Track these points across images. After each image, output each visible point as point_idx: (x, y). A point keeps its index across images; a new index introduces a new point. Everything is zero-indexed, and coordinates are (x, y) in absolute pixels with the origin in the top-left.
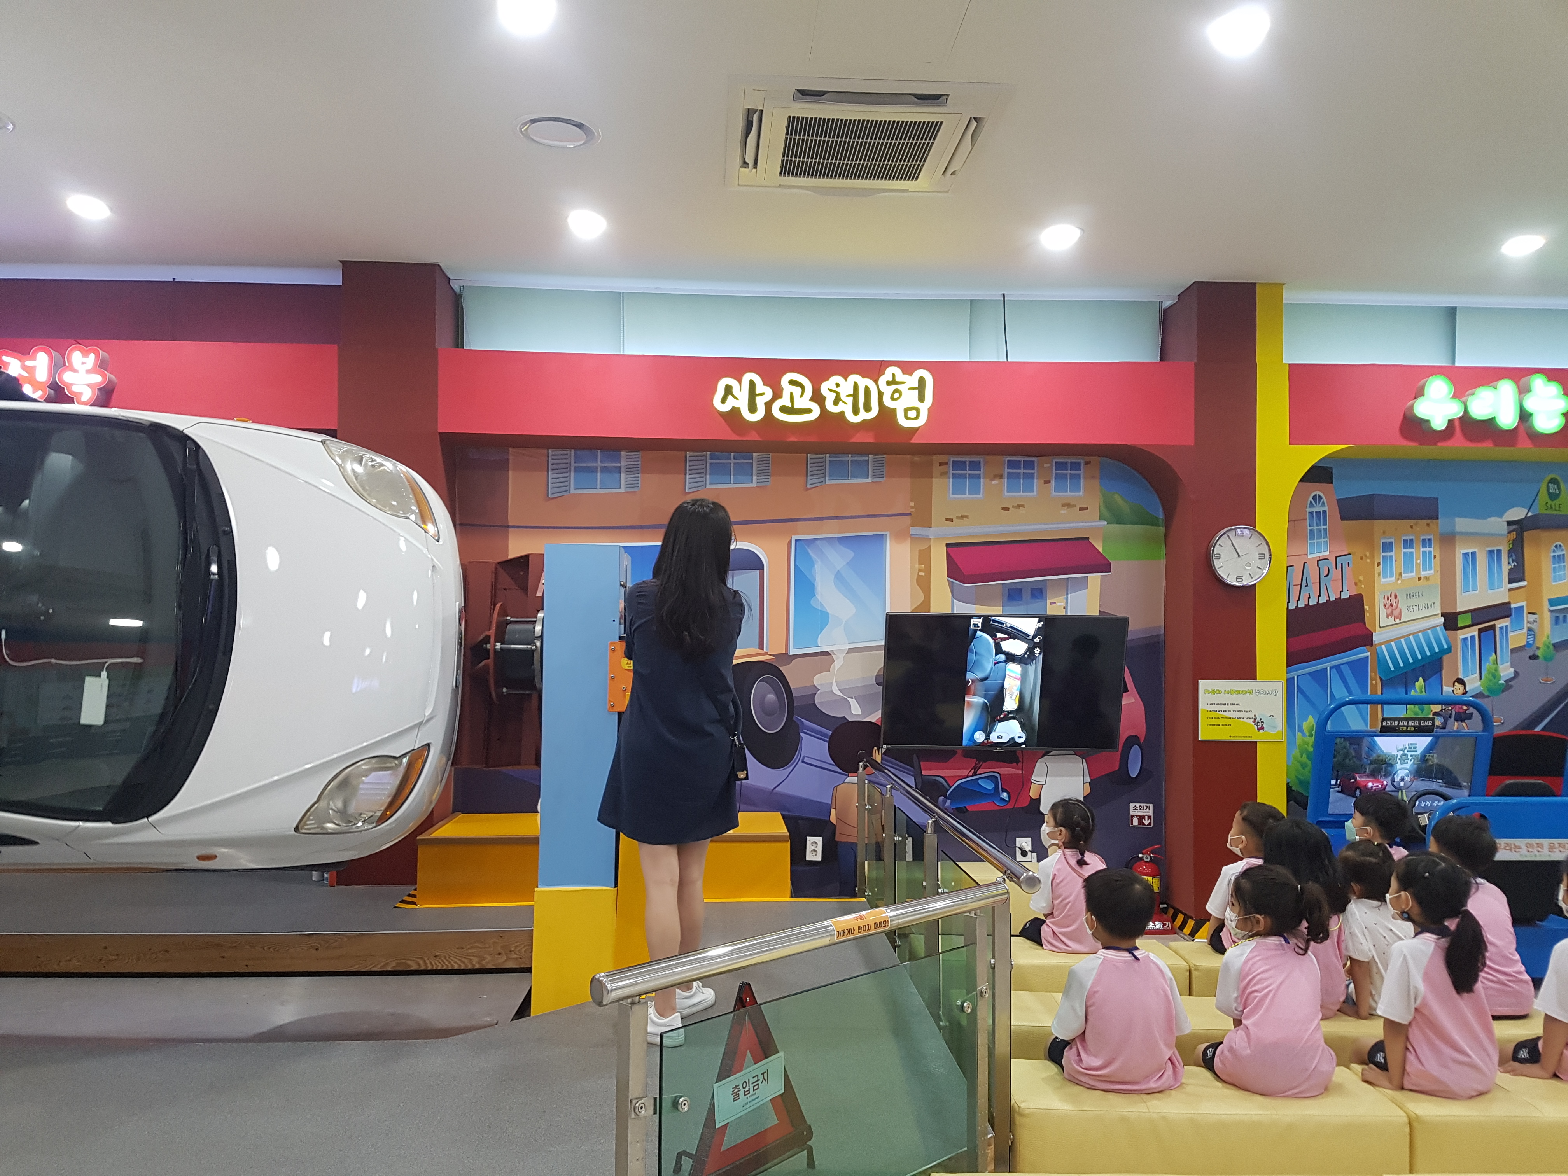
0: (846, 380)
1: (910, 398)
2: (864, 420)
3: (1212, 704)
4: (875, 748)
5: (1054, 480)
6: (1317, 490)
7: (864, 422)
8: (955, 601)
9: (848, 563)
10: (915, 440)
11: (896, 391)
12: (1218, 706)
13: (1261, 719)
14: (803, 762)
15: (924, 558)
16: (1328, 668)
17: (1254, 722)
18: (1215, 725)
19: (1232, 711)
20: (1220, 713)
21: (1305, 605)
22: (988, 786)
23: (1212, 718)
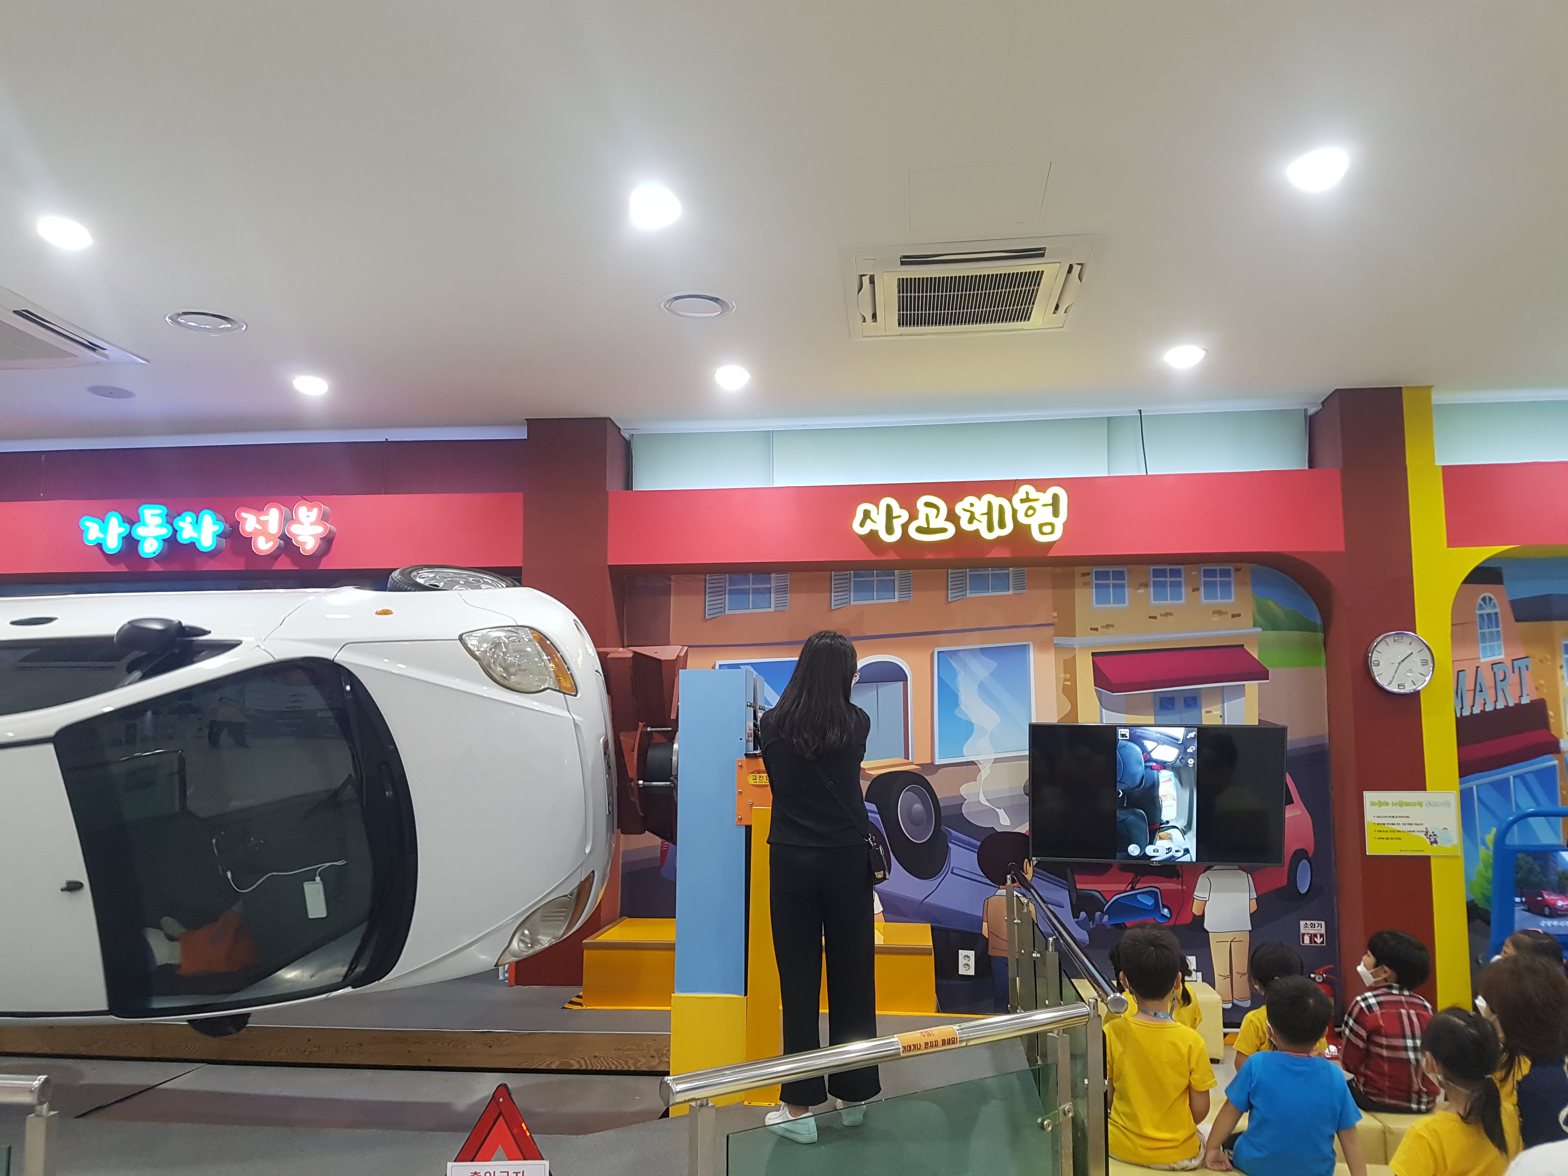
0: (980, 500)
1: (1044, 514)
2: (999, 537)
3: (1378, 817)
4: (1026, 860)
5: (1203, 588)
6: (1488, 591)
7: (999, 538)
8: (1104, 710)
9: (990, 674)
10: (1051, 554)
11: (1031, 508)
12: (1386, 818)
13: (1433, 832)
14: (952, 873)
15: (1070, 667)
16: (1511, 778)
17: (1426, 835)
18: (1384, 839)
19: (1401, 824)
20: (1389, 826)
21: (1481, 711)
22: (1149, 902)
23: (1380, 831)
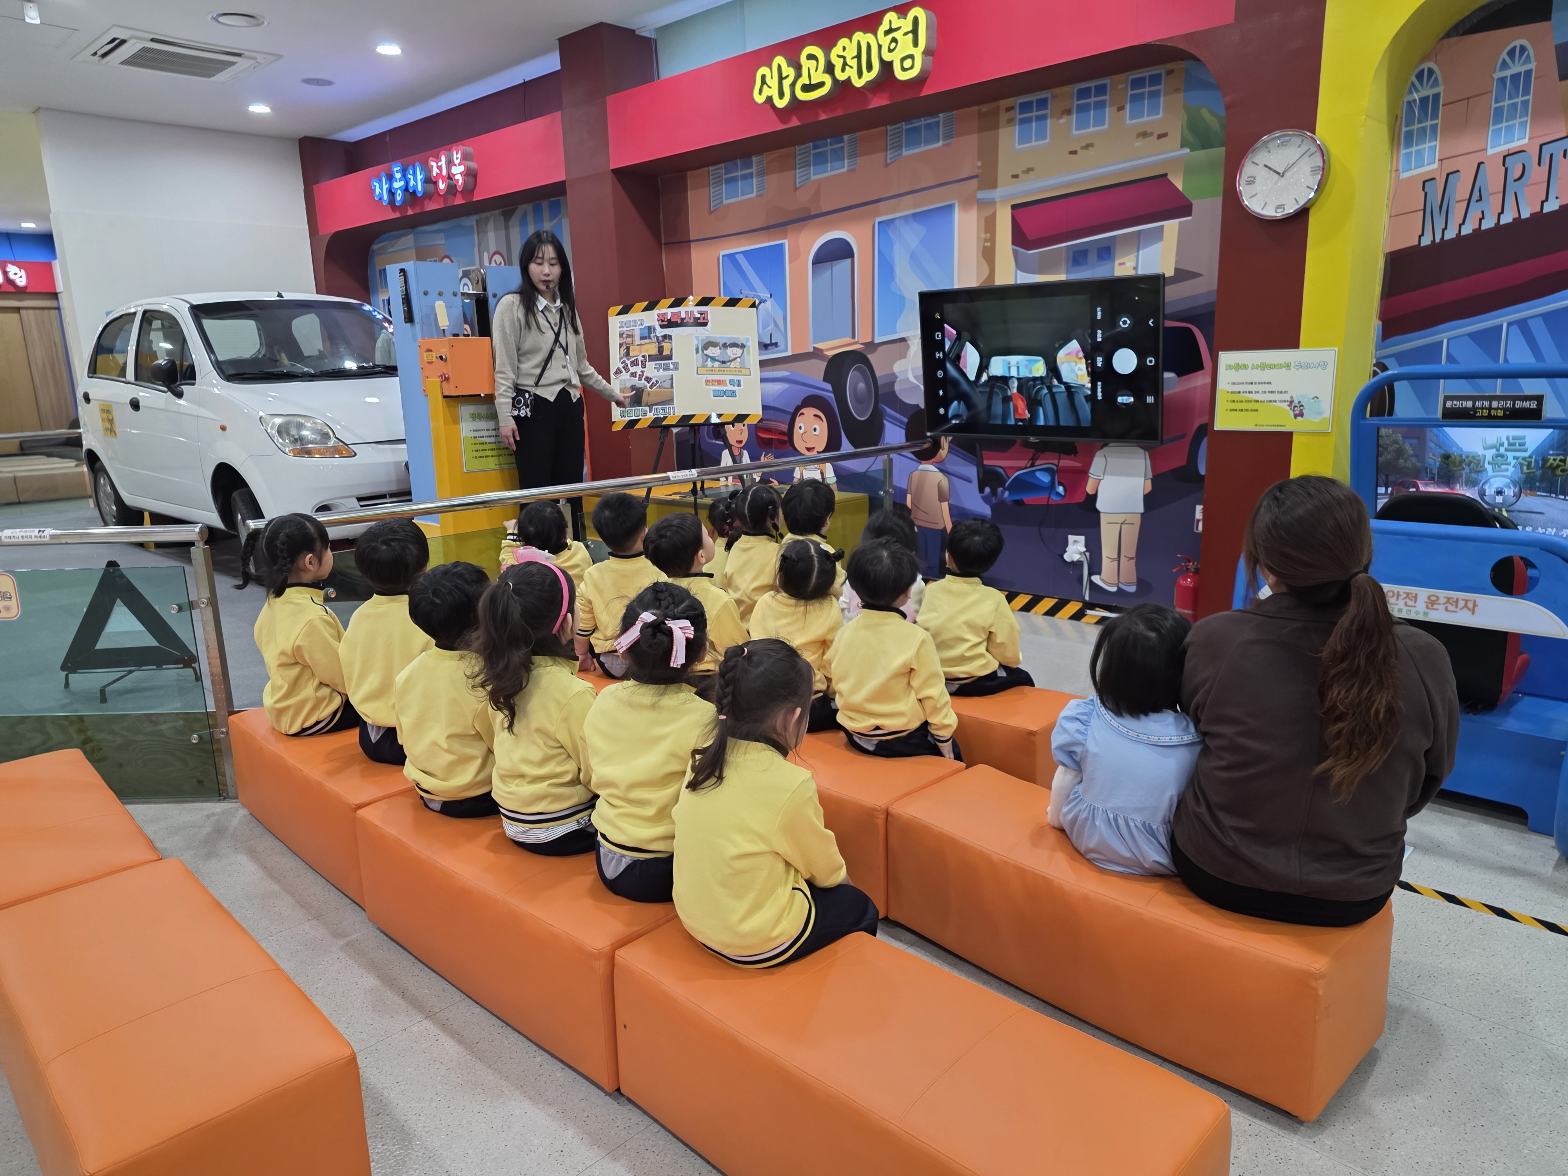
0: (851, 42)
1: (905, 45)
2: (867, 82)
3: (1234, 383)
5: (1128, 104)
6: (1519, 37)
7: (870, 83)
8: (1017, 270)
9: (920, 241)
11: (894, 40)
12: (1242, 385)
13: (1299, 402)
15: (990, 225)
16: (1505, 325)
17: (1290, 405)
18: (1236, 410)
19: (1260, 392)
20: (1245, 394)
21: (1476, 230)
22: (1045, 478)
23: (1234, 401)
